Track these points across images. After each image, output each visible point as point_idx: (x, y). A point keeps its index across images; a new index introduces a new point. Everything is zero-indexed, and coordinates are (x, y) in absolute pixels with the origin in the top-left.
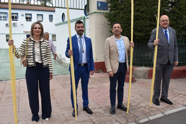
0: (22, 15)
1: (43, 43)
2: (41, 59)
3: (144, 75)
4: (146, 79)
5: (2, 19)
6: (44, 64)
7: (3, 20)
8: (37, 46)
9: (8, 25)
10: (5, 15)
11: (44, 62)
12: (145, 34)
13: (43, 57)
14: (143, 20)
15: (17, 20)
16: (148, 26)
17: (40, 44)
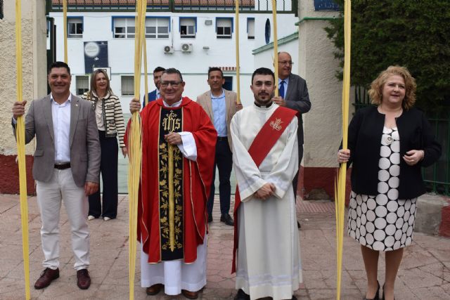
0: (208, 23)
1: (109, 101)
2: (104, 125)
3: (429, 222)
4: (433, 235)
5: (157, 34)
6: (108, 133)
7: (159, 37)
8: (99, 105)
9: (169, 50)
10: (163, 24)
11: (108, 129)
12: (427, 87)
13: (108, 122)
14: (418, 40)
15: (194, 37)
16: (433, 60)
17: (104, 103)
